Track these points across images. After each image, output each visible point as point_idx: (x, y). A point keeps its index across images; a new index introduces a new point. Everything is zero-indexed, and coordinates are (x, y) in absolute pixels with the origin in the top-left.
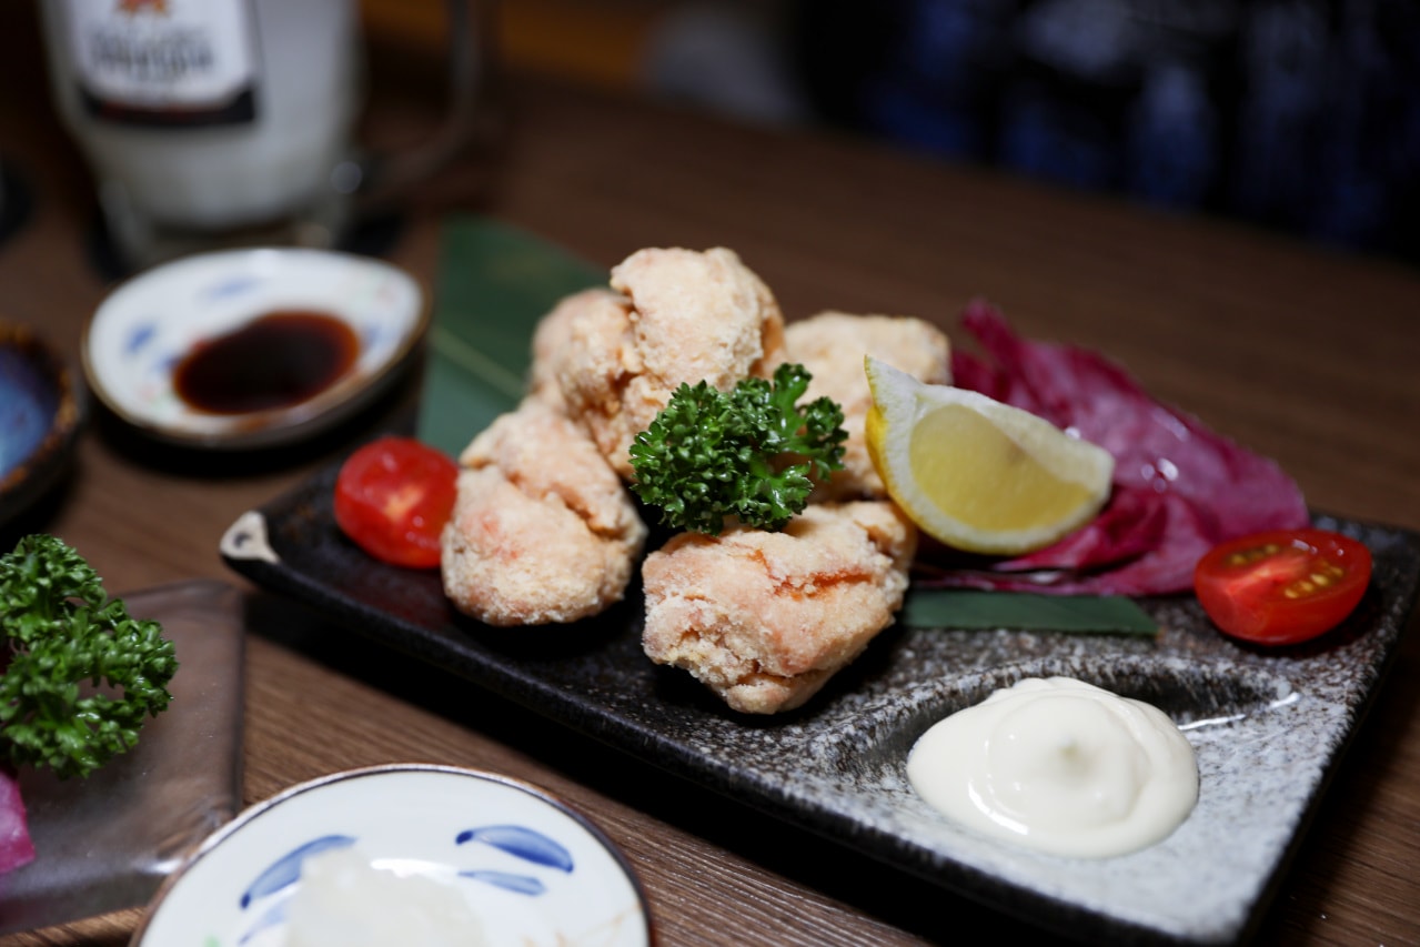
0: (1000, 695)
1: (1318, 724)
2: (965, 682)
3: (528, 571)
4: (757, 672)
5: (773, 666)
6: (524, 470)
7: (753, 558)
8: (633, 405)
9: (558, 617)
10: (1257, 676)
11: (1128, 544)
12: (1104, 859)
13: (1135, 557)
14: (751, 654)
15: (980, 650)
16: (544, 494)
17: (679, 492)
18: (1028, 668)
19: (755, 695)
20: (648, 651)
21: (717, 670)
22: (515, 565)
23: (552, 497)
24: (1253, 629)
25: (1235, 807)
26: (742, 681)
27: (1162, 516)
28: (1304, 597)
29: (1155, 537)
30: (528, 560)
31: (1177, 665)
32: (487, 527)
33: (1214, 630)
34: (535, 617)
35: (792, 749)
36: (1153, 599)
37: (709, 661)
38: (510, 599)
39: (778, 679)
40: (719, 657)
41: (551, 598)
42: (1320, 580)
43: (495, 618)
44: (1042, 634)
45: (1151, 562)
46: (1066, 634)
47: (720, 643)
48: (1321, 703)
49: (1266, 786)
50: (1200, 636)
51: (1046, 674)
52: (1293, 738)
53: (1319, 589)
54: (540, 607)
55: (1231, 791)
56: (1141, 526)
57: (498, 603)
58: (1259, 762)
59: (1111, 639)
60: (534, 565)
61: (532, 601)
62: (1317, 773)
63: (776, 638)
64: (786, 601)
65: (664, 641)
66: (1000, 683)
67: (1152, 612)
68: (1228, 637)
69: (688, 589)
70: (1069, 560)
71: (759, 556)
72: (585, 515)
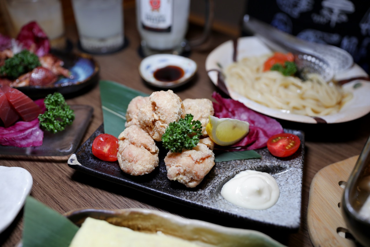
0: (237, 176)
1: (297, 173)
2: (231, 174)
3: (140, 165)
4: (192, 180)
5: (196, 178)
6: (135, 141)
7: (189, 156)
8: (158, 127)
9: (147, 173)
10: (283, 164)
11: (252, 139)
12: (266, 209)
13: (253, 142)
14: (191, 177)
15: (229, 165)
16: (140, 147)
17: (174, 145)
18: (241, 169)
19: (192, 184)
20: (169, 178)
21: (184, 181)
22: (137, 164)
23: (142, 147)
24: (281, 155)
25: (287, 193)
26: (189, 182)
27: (258, 133)
28: (290, 148)
29: (257, 138)
30: (140, 162)
31: (268, 164)
32: (129, 155)
33: (272, 154)
34: (143, 174)
35: (201, 194)
36: (258, 149)
37: (183, 179)
38: (137, 171)
39: (196, 181)
40: (185, 178)
41: (146, 169)
42: (291, 144)
43: (134, 174)
44: (241, 160)
45: (257, 142)
46: (245, 159)
47: (184, 175)
48: (296, 169)
49: (291, 189)
50: (269, 156)
51: (245, 170)
52: (293, 177)
53: (292, 146)
54: (144, 172)
55: (285, 190)
56: (254, 135)
57: (134, 172)
58: (288, 183)
59: (253, 159)
60: (141, 163)
61: (142, 171)
62: (301, 185)
63: (196, 174)
64: (197, 165)
65: (172, 176)
66: (237, 173)
67: (258, 152)
68: (274, 156)
69: (176, 165)
70: (243, 144)
71: (190, 156)
72: (149, 150)
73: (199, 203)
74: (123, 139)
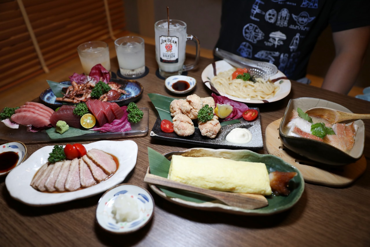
0: (232, 131)
1: (258, 127)
2: (229, 131)
4: (213, 134)
5: (215, 133)
6: (183, 120)
8: (193, 112)
9: (192, 134)
10: (251, 123)
11: (235, 114)
12: (248, 143)
13: (236, 115)
14: (213, 133)
15: (227, 127)
17: (204, 119)
18: (233, 128)
19: (214, 136)
20: (202, 135)
21: (210, 135)
22: (187, 130)
23: (187, 122)
24: (250, 119)
25: (255, 136)
26: (212, 135)
27: (237, 111)
28: (253, 116)
29: (237, 113)
31: (245, 124)
32: (182, 127)
33: (245, 120)
34: (190, 135)
35: (218, 140)
36: (239, 118)
37: (209, 134)
39: (215, 134)
40: (210, 134)
41: (191, 132)
42: (254, 114)
43: (186, 136)
44: (231, 124)
45: (237, 115)
46: (233, 124)
47: (210, 132)
48: (258, 125)
49: (257, 133)
50: (244, 121)
51: (235, 128)
52: (257, 128)
53: (254, 115)
55: (254, 134)
56: (235, 112)
58: (255, 131)
59: (237, 123)
61: (190, 133)
62: (261, 131)
63: (215, 131)
64: (215, 127)
65: (204, 133)
66: (231, 130)
67: (239, 120)
68: (246, 121)
69: (205, 128)
70: (231, 116)
71: (211, 123)
72: (190, 124)
73: (218, 144)
74: (175, 121)
